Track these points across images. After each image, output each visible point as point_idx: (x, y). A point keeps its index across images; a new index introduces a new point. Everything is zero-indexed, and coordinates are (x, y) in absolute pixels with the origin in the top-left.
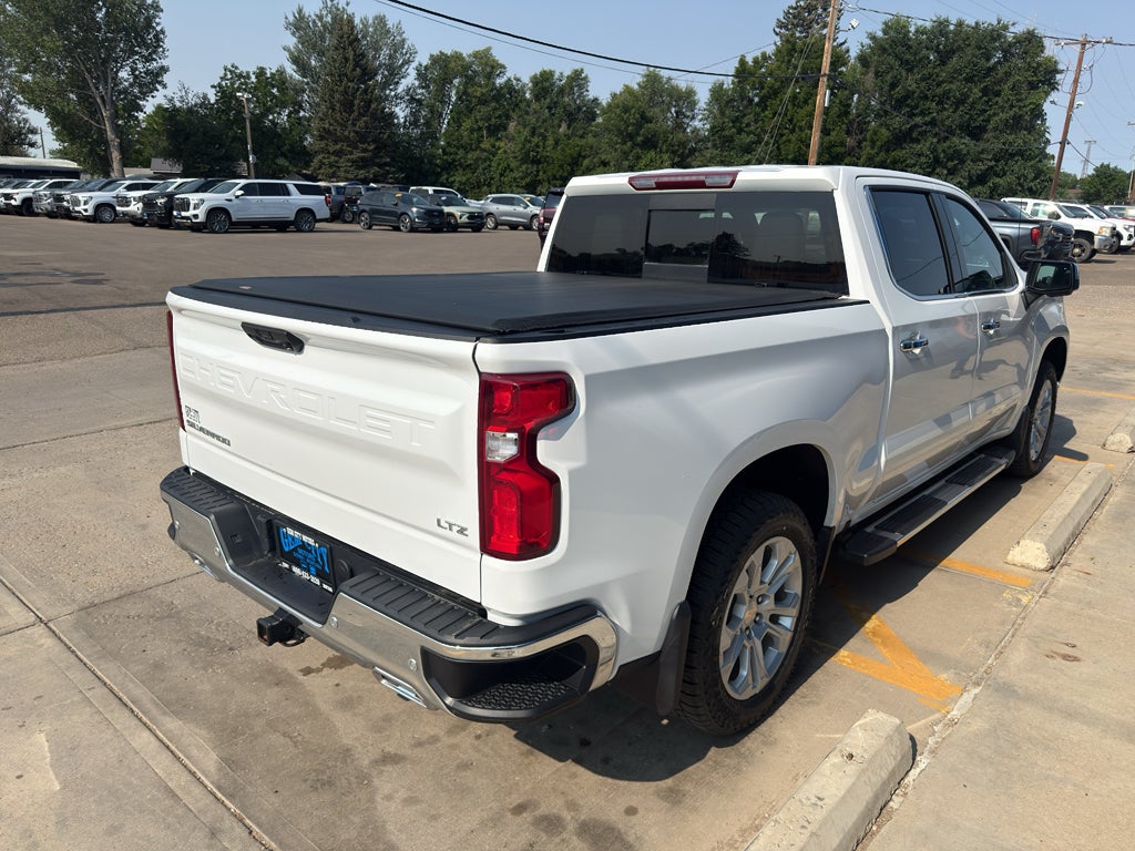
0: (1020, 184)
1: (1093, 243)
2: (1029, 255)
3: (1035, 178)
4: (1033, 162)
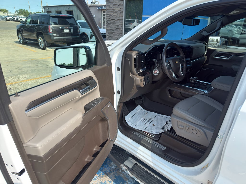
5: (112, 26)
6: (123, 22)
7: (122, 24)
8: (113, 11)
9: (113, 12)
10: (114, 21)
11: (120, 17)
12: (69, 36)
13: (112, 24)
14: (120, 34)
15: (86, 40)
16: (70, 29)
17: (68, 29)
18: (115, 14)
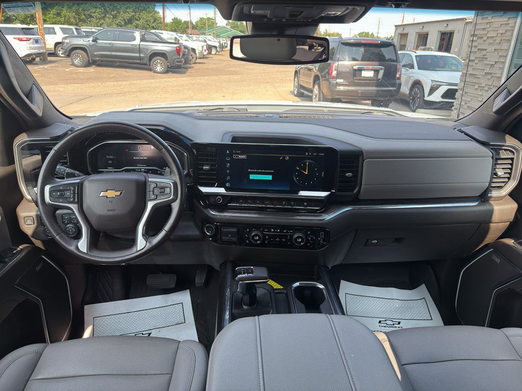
0: (148, 24)
1: (196, 54)
2: (177, 62)
3: (154, 22)
4: (151, 14)
5: (478, 66)
6: (506, 56)
7: (504, 63)
8: (488, 26)
9: (489, 30)
10: (484, 52)
11: (502, 41)
12: (372, 86)
13: (479, 61)
14: (492, 87)
15: (418, 98)
16: (377, 72)
17: (372, 70)
18: (492, 36)
